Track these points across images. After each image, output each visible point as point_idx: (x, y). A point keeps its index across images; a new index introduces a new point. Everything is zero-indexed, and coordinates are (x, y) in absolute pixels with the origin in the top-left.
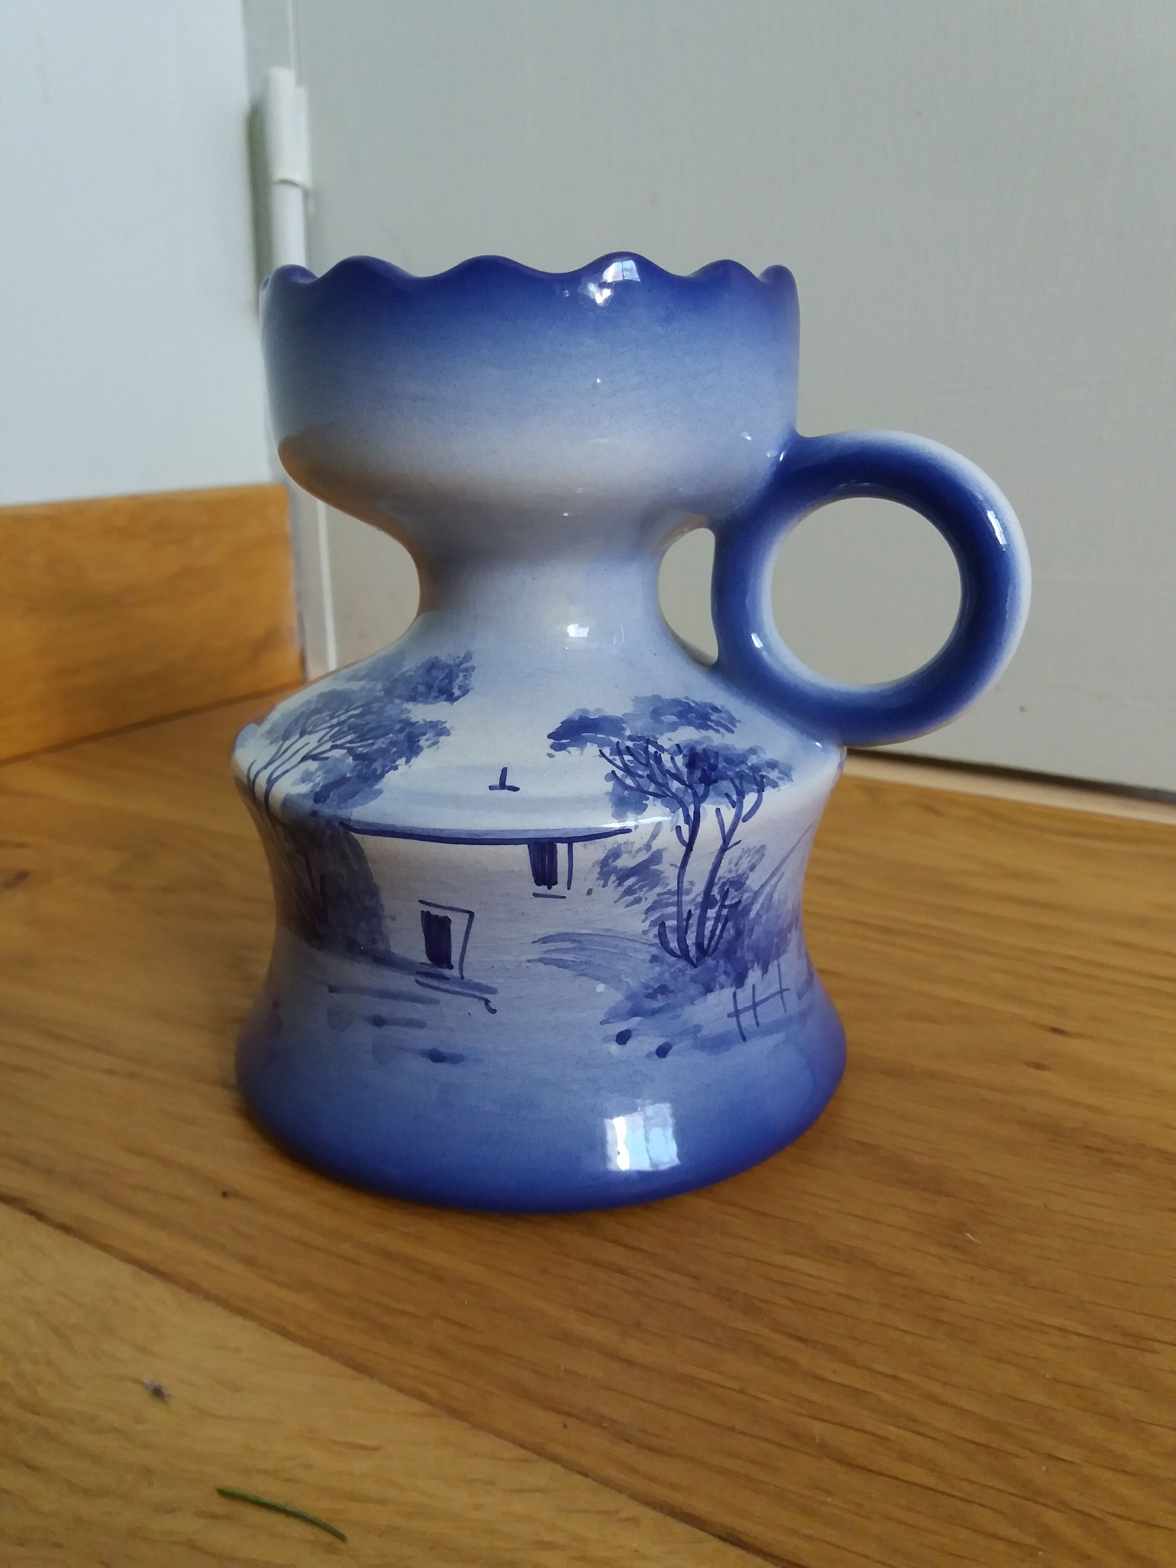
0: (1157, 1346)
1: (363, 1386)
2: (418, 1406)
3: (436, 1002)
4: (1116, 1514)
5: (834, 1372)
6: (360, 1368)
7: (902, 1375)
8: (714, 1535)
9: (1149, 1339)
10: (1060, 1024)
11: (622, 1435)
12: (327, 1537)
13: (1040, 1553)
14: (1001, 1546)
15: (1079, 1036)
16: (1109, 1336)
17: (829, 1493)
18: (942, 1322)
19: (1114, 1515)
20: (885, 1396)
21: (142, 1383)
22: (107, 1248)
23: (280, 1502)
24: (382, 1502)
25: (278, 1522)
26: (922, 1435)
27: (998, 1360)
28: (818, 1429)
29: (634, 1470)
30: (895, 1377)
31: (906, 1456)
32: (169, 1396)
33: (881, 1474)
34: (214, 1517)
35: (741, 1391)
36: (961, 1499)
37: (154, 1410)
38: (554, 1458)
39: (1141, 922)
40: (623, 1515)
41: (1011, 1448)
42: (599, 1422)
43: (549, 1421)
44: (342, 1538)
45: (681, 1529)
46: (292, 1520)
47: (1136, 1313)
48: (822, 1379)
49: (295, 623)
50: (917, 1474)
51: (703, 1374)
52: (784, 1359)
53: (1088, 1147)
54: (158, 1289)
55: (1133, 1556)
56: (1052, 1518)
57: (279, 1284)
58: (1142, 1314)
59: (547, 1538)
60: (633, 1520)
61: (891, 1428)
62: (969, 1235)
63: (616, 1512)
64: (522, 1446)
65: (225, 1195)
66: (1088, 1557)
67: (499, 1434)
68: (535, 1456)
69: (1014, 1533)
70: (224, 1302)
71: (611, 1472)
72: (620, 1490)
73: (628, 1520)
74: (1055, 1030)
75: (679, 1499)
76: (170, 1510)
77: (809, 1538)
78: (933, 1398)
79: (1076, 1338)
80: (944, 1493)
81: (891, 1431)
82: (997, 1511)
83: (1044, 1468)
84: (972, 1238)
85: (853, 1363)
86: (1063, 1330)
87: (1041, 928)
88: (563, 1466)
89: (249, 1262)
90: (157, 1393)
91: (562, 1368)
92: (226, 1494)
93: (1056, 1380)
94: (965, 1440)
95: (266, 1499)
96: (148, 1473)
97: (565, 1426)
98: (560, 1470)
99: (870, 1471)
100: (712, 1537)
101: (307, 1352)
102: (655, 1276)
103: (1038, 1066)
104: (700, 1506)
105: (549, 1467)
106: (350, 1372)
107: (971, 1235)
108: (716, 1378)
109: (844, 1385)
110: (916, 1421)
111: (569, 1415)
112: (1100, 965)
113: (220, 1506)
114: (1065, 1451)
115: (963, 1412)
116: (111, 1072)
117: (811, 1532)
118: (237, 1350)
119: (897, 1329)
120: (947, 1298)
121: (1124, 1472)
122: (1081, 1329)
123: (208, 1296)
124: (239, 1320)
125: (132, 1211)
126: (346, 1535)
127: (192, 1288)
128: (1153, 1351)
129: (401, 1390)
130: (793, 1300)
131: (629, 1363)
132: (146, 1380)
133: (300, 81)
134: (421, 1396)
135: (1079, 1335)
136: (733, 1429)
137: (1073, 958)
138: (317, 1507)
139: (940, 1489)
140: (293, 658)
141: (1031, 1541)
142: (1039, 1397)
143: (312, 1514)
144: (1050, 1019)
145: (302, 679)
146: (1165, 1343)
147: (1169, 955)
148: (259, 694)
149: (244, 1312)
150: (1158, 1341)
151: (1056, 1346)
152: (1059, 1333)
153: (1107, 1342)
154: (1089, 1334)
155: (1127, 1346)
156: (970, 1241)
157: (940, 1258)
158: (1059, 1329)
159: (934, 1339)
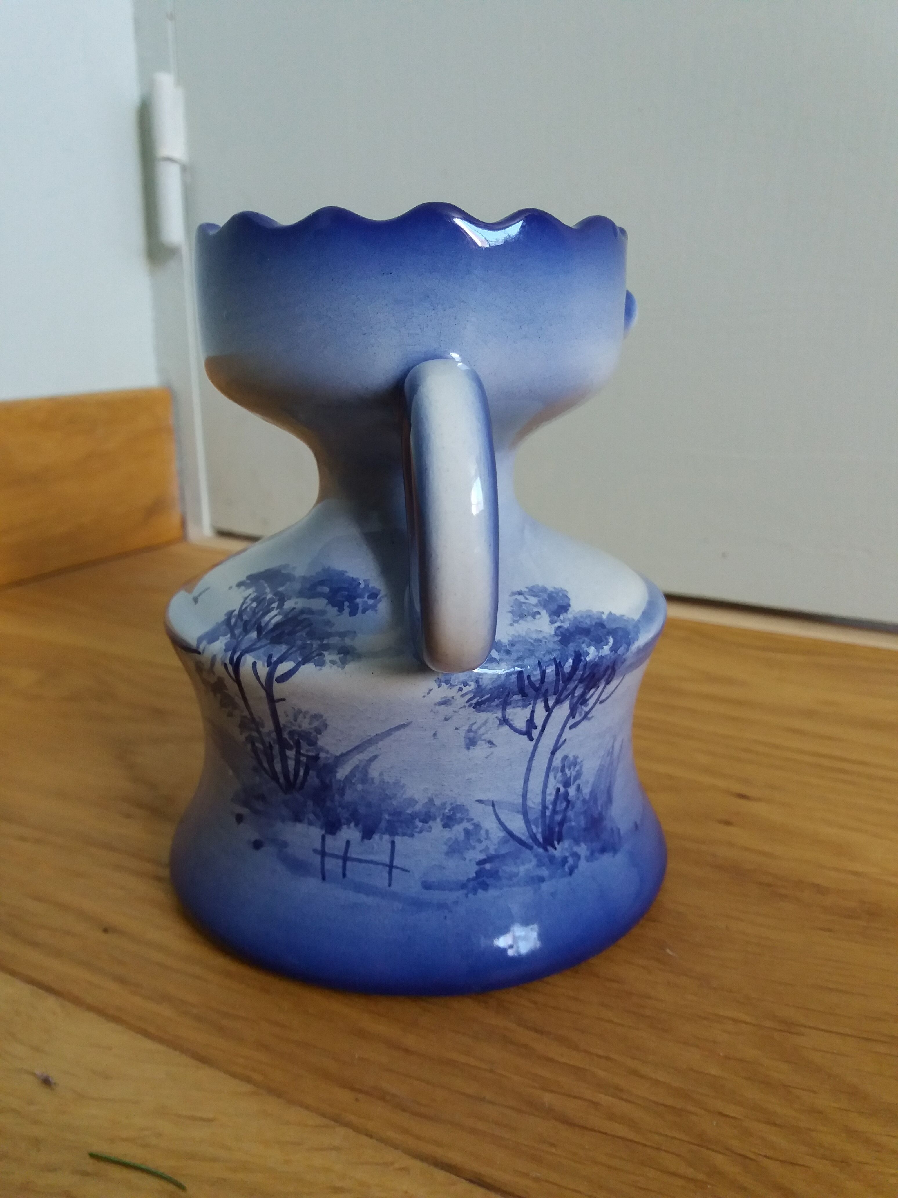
0: (803, 1030)
1: (204, 1073)
2: (245, 1087)
4: (766, 1156)
5: (561, 1054)
6: (203, 1060)
7: (611, 1056)
8: (466, 1179)
9: (799, 1025)
10: (745, 790)
11: (400, 1107)
12: (171, 1187)
13: (709, 1186)
14: (680, 1182)
15: (759, 800)
16: (769, 1024)
17: (553, 1145)
18: (644, 1016)
19: (765, 1156)
20: (600, 1073)
21: (34, 1074)
22: (13, 973)
23: (137, 1162)
24: (215, 1160)
25: (135, 1177)
26: (626, 1101)
27: (686, 1044)
28: (547, 1098)
29: (406, 1132)
30: (608, 1058)
31: (611, 1117)
32: (55, 1084)
33: (593, 1130)
34: (85, 1174)
35: (491, 1071)
36: (652, 1147)
37: (43, 1095)
38: (347, 1125)
39: (810, 714)
40: (397, 1165)
41: (690, 1108)
42: (383, 1097)
43: (344, 1096)
44: (182, 1187)
45: (441, 1175)
46: (145, 1176)
47: (790, 1006)
48: (551, 1060)
49: (178, 494)
50: (621, 1130)
51: (463, 1059)
52: (524, 1046)
53: (760, 883)
54: (51, 1002)
55: (779, 1188)
56: (720, 1160)
57: (145, 997)
58: (795, 1007)
59: (339, 1184)
60: (405, 1170)
61: (603, 1096)
62: (668, 951)
63: (392, 1164)
64: (323, 1115)
65: (105, 931)
66: (745, 1189)
67: (307, 1107)
68: (333, 1123)
69: (690, 1172)
70: (102, 1013)
71: (391, 1134)
72: (396, 1147)
73: (401, 1169)
74: (741, 796)
75: (439, 1152)
76: (51, 1169)
77: (537, 1180)
78: (635, 1073)
79: (744, 1026)
80: (638, 1143)
81: (604, 1099)
82: (678, 1156)
83: (715, 1123)
84: (670, 952)
85: (575, 1047)
86: (736, 1021)
88: (354, 1130)
89: (121, 980)
90: (46, 1082)
91: (357, 1056)
92: (95, 1156)
93: (727, 1057)
94: (656, 1103)
95: (127, 1160)
96: (37, 1143)
97: (357, 1100)
98: (352, 1133)
99: (586, 1128)
100: (464, 1181)
101: (163, 1048)
103: (727, 823)
104: (455, 1157)
105: (342, 1131)
108: (473, 1062)
109: (568, 1065)
110: (622, 1090)
111: (360, 1091)
112: (776, 746)
113: (90, 1165)
114: (732, 1110)
115: (657, 1083)
116: (23, 839)
117: (538, 1175)
118: (109, 1048)
119: (610, 1022)
120: (649, 998)
121: (774, 1124)
122: (748, 1019)
123: (90, 1008)
124: (111, 1025)
125: (35, 944)
126: (186, 1186)
127: (78, 1002)
128: (803, 1035)
129: (234, 1075)
131: (407, 1051)
132: (38, 1072)
134: (248, 1080)
135: (746, 1023)
136: (483, 1100)
137: (757, 742)
138: (164, 1165)
139: (637, 1140)
140: (175, 520)
141: (700, 1176)
142: (714, 1070)
143: (161, 1171)
144: (738, 788)
145: (183, 537)
146: (810, 1027)
147: (829, 738)
148: (150, 548)
149: (116, 1020)
150: (805, 1027)
151: (729, 1032)
152: (732, 1022)
153: (768, 1028)
154: (755, 1023)
155: (783, 1031)
156: (669, 956)
157: (645, 968)
158: (732, 1019)
159: (638, 1029)
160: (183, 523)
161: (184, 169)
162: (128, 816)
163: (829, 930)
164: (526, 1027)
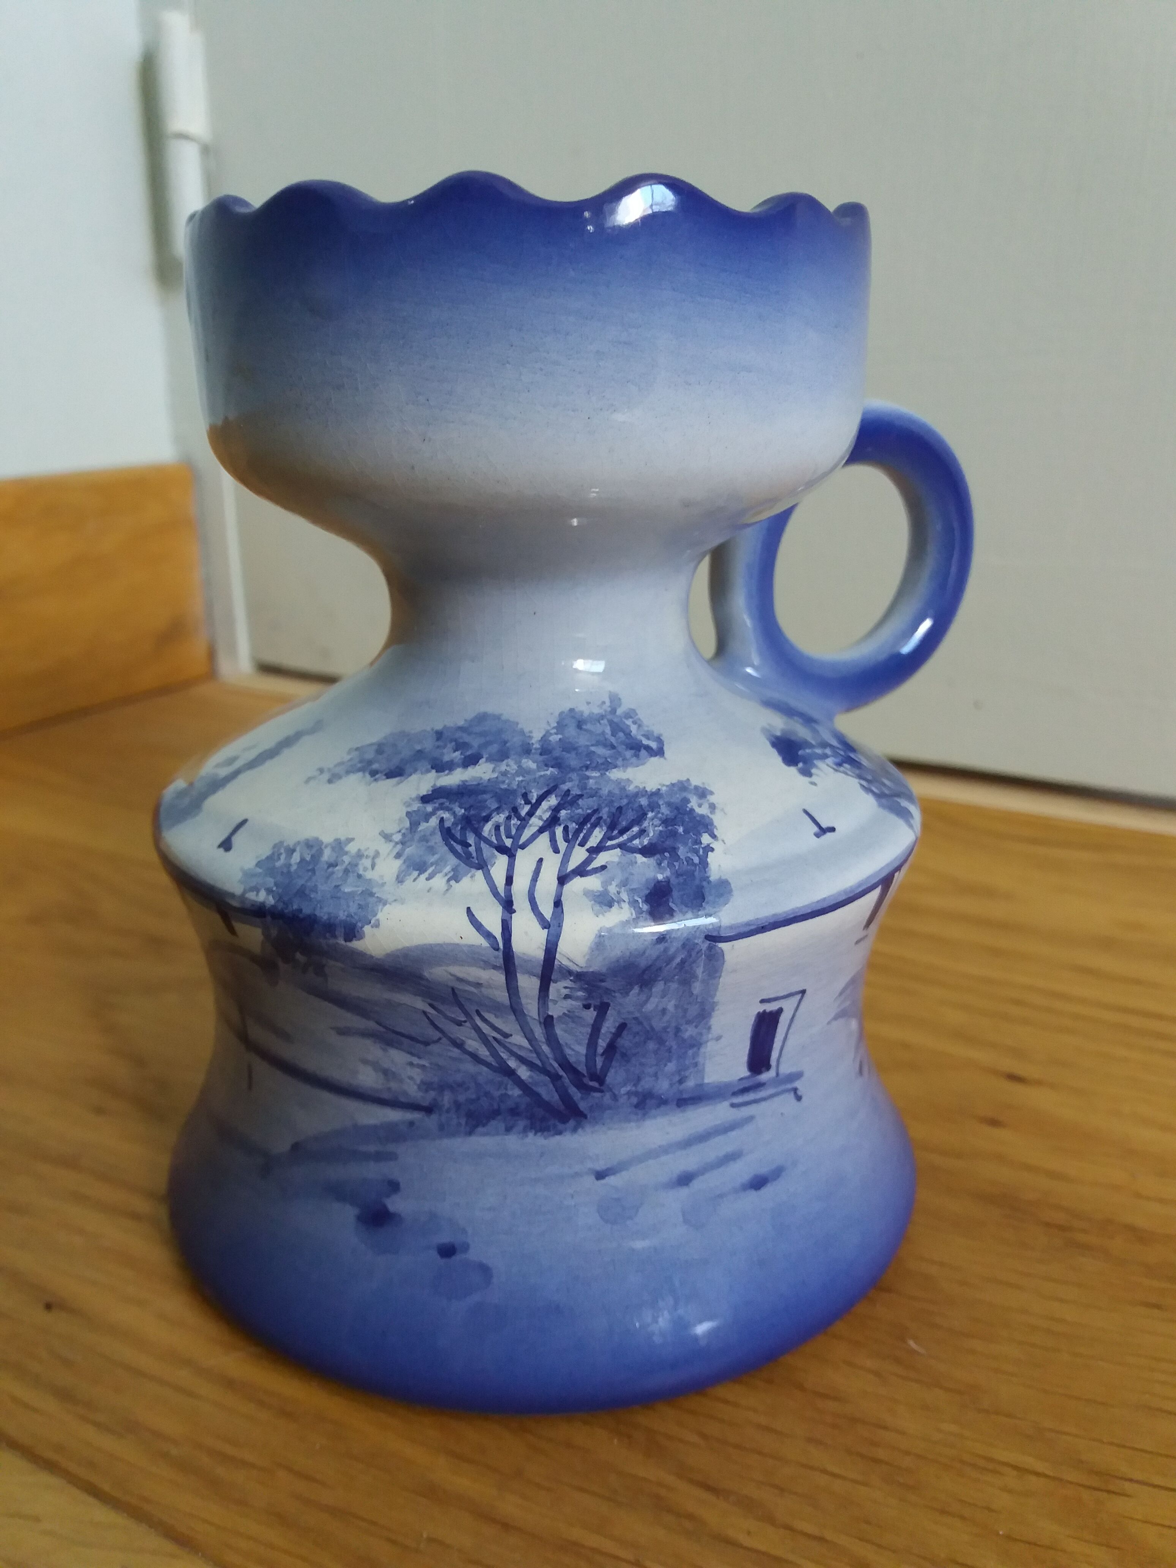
0: (1128, 1486)
3: (751, 1119)
5: (749, 1533)
6: (182, 1540)
7: (829, 1535)
9: (1122, 1478)
10: (1019, 1069)
15: (1038, 1083)
16: (1072, 1476)
18: (877, 1461)
27: (943, 1512)
30: (821, 1539)
39: (1107, 944)
47: (1104, 1442)
48: (732, 1543)
51: (593, 1540)
52: (691, 1517)
53: (1048, 1225)
57: (97, 1425)
58: (1112, 1444)
62: (912, 1343)
65: (48, 1307)
70: (31, 1454)
74: (1014, 1078)
79: (1033, 1478)
84: (915, 1347)
85: (770, 1519)
86: (1019, 1469)
87: (994, 951)
89: (65, 1395)
91: (425, 1536)
93: (1009, 1538)
103: (994, 1123)
106: (168, 1546)
107: (916, 1343)
108: (608, 1545)
109: (757, 1552)
112: (1060, 996)
118: (37, 1519)
119: (824, 1471)
120: (885, 1428)
122: (1040, 1467)
124: (45, 1478)
130: (704, 1436)
131: (506, 1526)
135: (1037, 1474)
137: (1031, 989)
144: (1007, 1064)
145: (211, 673)
146: (1138, 1482)
147: (1138, 982)
148: (165, 690)
149: (50, 1466)
150: (1131, 1480)
151: (1010, 1491)
152: (1015, 1473)
153: (1071, 1483)
154: (1051, 1474)
155: (1095, 1489)
156: (913, 1352)
157: (877, 1374)
158: (1015, 1468)
159: (865, 1484)
160: (211, 655)
161: (206, 150)
162: (99, 1111)
163: (1158, 1307)
164: (691, 1481)
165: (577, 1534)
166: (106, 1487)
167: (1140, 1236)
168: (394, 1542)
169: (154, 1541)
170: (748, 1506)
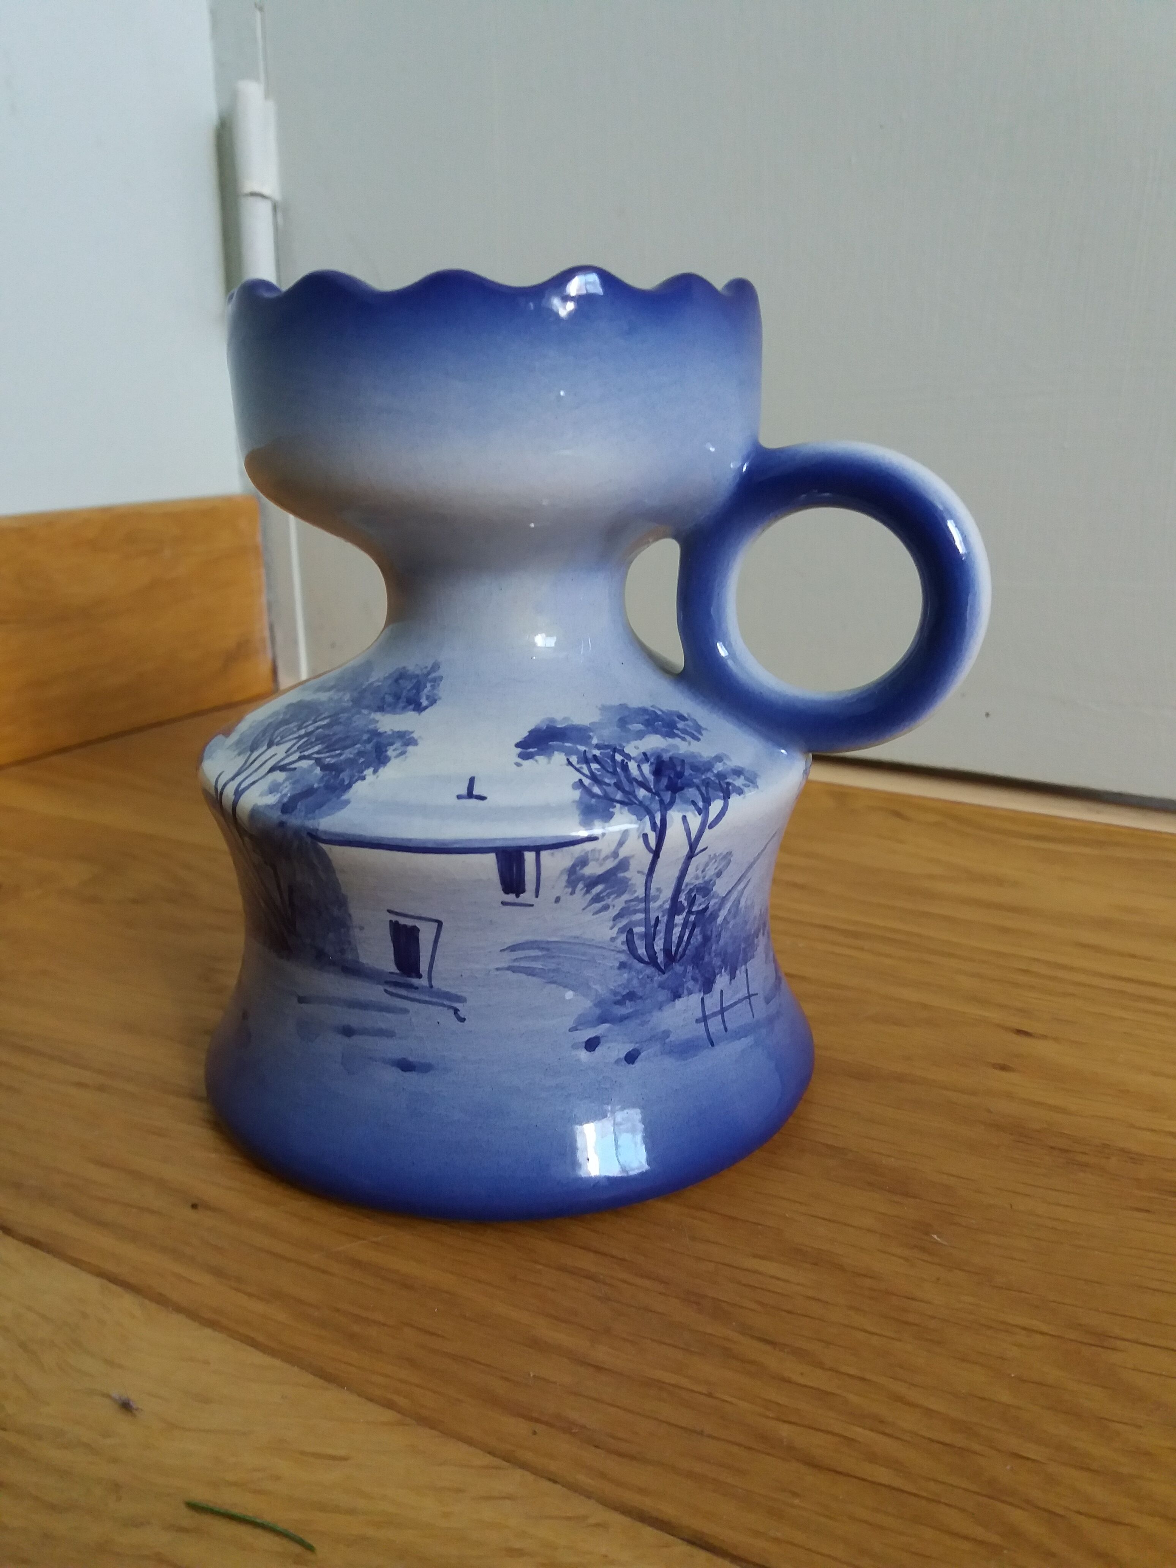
0: (1119, 1343)
1: (333, 1396)
2: (386, 1415)
3: (405, 1011)
5: (802, 1374)
6: (330, 1378)
7: (868, 1376)
8: (682, 1539)
9: (1115, 1338)
10: (1025, 1025)
11: (592, 1441)
12: (295, 1548)
13: (1006, 1552)
14: (967, 1546)
15: (1044, 1037)
16: (1072, 1335)
17: (796, 1495)
18: (906, 1323)
19: (1079, 1512)
20: (851, 1398)
21: (111, 1397)
22: (76, 1262)
23: (249, 1514)
24: (351, 1511)
25: (247, 1533)
26: (888, 1435)
27: (964, 1360)
28: (785, 1431)
29: (602, 1475)
30: (862, 1379)
31: (872, 1457)
32: (138, 1409)
33: (848, 1475)
34: (181, 1529)
35: (709, 1395)
36: (927, 1499)
37: (121, 1424)
38: (523, 1465)
39: (1104, 924)
40: (592, 1520)
41: (976, 1447)
42: (568, 1428)
43: (517, 1427)
44: (310, 1548)
45: (649, 1533)
46: (262, 1532)
47: (1101, 1312)
48: (790, 1382)
49: (267, 633)
50: (883, 1475)
51: (673, 1379)
52: (752, 1362)
53: (1052, 1148)
54: (127, 1302)
55: (1098, 1554)
56: (1020, 1517)
57: (250, 1295)
58: (1107, 1313)
59: (516, 1544)
60: (602, 1526)
61: (858, 1429)
62: (935, 1236)
63: (586, 1517)
64: (492, 1453)
65: (194, 1206)
66: (1054, 1556)
67: (468, 1442)
68: (504, 1463)
69: (980, 1532)
70: (195, 1315)
71: (583, 1479)
72: (590, 1496)
73: (597, 1525)
74: (1019, 1032)
75: (647, 1504)
76: (136, 1523)
77: (776, 1540)
78: (900, 1399)
79: (1040, 1337)
80: (910, 1494)
81: (861, 1433)
82: (963, 1511)
83: (1009, 1467)
84: (939, 1239)
85: (820, 1365)
86: (1027, 1330)
87: (1005, 930)
88: (532, 1473)
89: (218, 1273)
90: (126, 1406)
91: (532, 1375)
92: (195, 1507)
93: (1021, 1380)
94: (931, 1440)
95: (238, 1512)
96: (116, 1487)
97: (534, 1433)
98: (529, 1477)
99: (835, 1472)
100: (680, 1542)
101: (277, 1362)
102: (624, 1281)
103: (1004, 1068)
104: (668, 1510)
105: (518, 1474)
106: (320, 1382)
107: (938, 1236)
108: (685, 1382)
109: (811, 1387)
110: (883, 1422)
111: (538, 1421)
112: (1063, 967)
113: (188, 1519)
114: (1030, 1450)
115: (929, 1413)
116: (81, 1085)
117: (778, 1534)
118: (207, 1363)
119: (864, 1331)
120: (913, 1299)
121: (1088, 1469)
122: (1044, 1328)
123: (178, 1309)
124: (207, 1332)
125: (102, 1224)
126: (315, 1546)
127: (161, 1300)
128: (1116, 1349)
129: (371, 1399)
130: (760, 1303)
131: (599, 1368)
132: (114, 1393)
133: (267, 96)
134: (390, 1405)
135: (1042, 1333)
136: (701, 1433)
137: (1037, 960)
138: (285, 1518)
139: (907, 1489)
140: (265, 668)
141: (995, 1539)
142: (1005, 1397)
143: (282, 1526)
144: (1016, 1022)
146: (1129, 1340)
147: (1133, 956)
148: (231, 705)
149: (213, 1324)
150: (1123, 1339)
151: (1020, 1346)
152: (1024, 1332)
153: (1071, 1340)
154: (1053, 1333)
155: (1091, 1345)
156: (937, 1243)
157: (906, 1259)
158: (1024, 1329)
159: (900, 1340)
160: (275, 671)
161: (276, 208)
164: (753, 1337)
165: (659, 1374)
166: (260, 1338)
167: (1135, 1158)
168: (507, 1379)
169: (309, 1378)
170: (800, 1354)
